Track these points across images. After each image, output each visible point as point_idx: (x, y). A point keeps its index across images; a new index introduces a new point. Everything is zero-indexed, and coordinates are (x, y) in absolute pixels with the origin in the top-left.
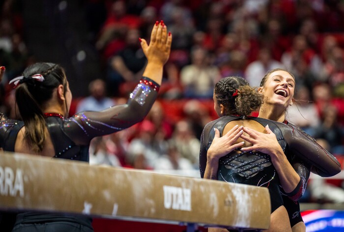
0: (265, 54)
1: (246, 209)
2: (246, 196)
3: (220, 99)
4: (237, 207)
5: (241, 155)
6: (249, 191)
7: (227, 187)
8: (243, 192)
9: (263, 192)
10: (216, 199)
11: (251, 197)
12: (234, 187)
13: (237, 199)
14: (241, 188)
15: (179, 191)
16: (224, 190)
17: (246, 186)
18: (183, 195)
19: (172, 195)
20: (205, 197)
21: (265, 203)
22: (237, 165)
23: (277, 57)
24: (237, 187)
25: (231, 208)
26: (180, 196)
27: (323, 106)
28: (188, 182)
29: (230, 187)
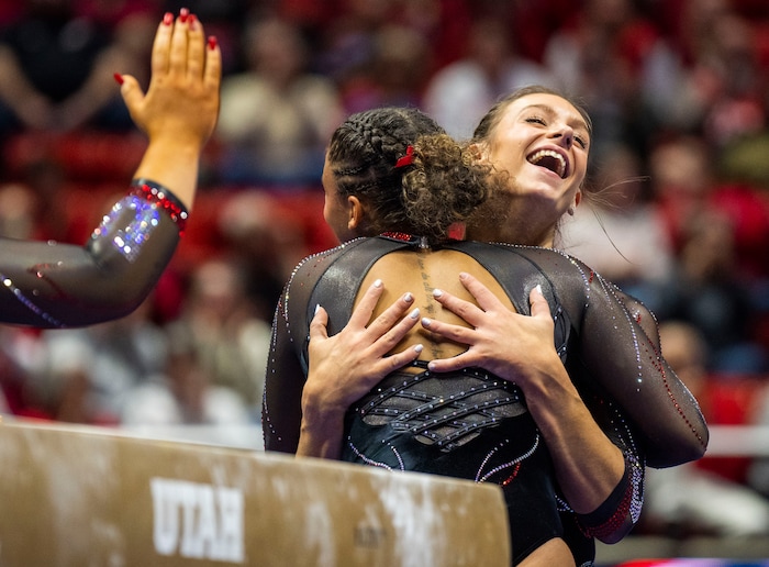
0: (490, 40)
1: (428, 555)
2: (429, 513)
3: (349, 179)
4: (397, 550)
5: (423, 378)
6: (439, 497)
7: (363, 482)
8: (418, 498)
9: (485, 499)
10: (326, 521)
11: (445, 515)
12: (387, 483)
13: (398, 522)
14: (409, 486)
15: (204, 495)
16: (353, 493)
17: (425, 480)
18: (217, 509)
19: (181, 511)
20: (289, 515)
21: (490, 537)
22: (407, 409)
23: (530, 47)
24: (399, 484)
25: (379, 554)
26: (208, 512)
27: (684, 211)
28: (232, 464)
29: (374, 484)
